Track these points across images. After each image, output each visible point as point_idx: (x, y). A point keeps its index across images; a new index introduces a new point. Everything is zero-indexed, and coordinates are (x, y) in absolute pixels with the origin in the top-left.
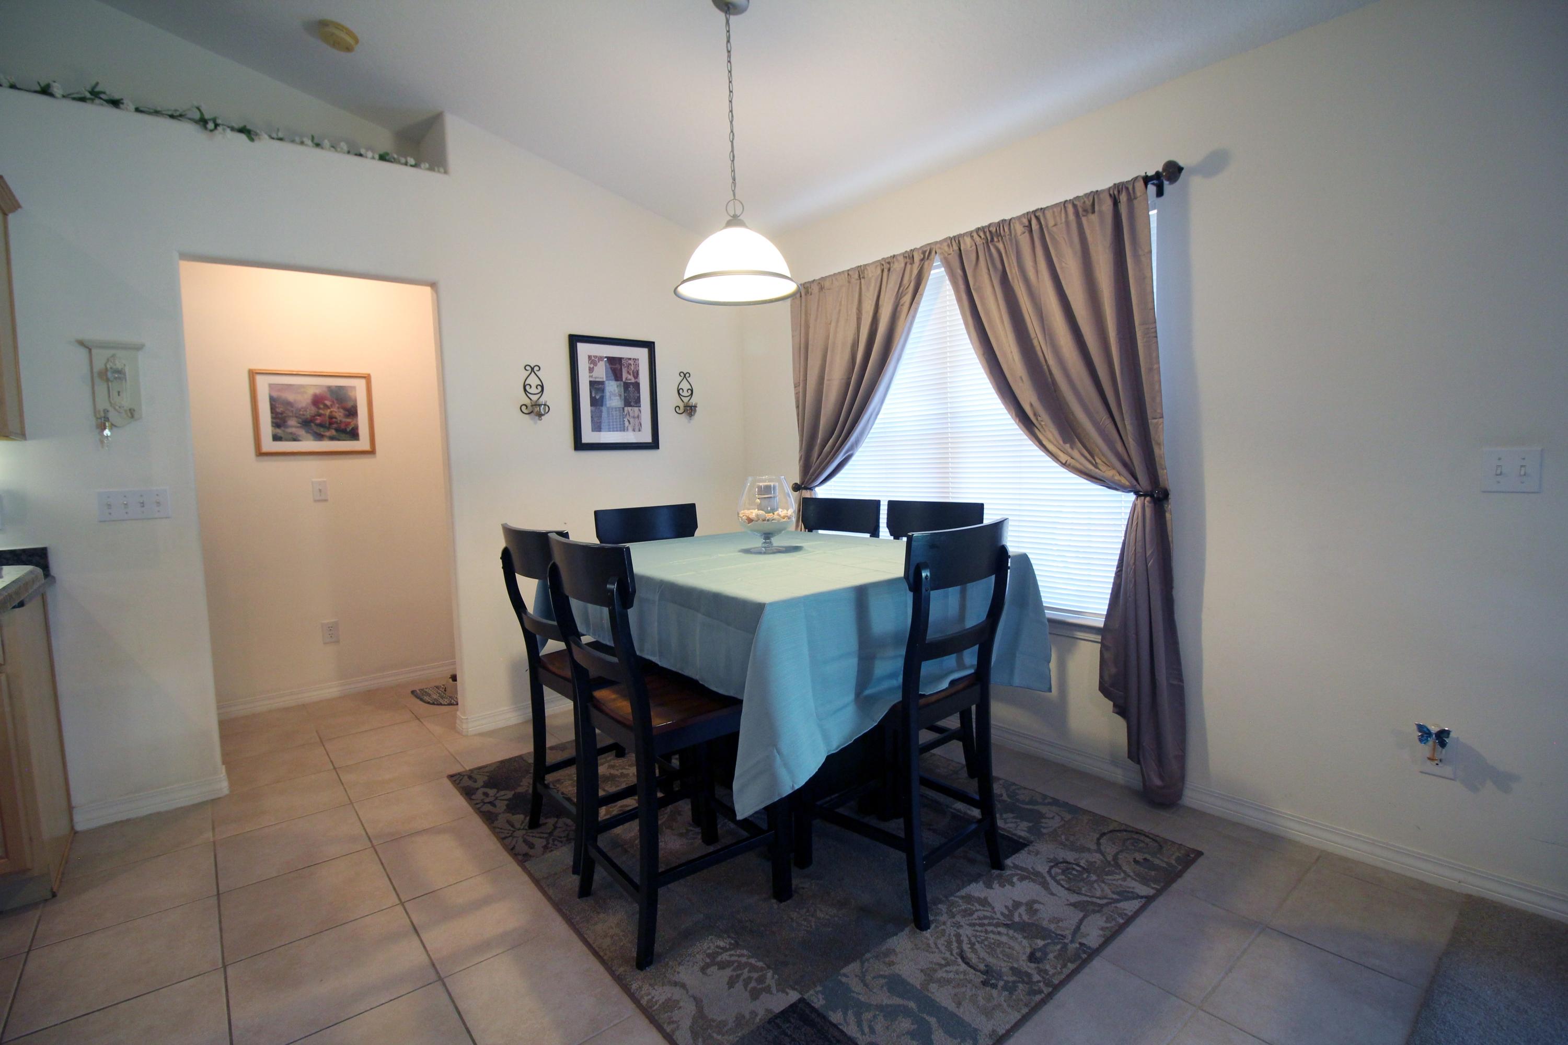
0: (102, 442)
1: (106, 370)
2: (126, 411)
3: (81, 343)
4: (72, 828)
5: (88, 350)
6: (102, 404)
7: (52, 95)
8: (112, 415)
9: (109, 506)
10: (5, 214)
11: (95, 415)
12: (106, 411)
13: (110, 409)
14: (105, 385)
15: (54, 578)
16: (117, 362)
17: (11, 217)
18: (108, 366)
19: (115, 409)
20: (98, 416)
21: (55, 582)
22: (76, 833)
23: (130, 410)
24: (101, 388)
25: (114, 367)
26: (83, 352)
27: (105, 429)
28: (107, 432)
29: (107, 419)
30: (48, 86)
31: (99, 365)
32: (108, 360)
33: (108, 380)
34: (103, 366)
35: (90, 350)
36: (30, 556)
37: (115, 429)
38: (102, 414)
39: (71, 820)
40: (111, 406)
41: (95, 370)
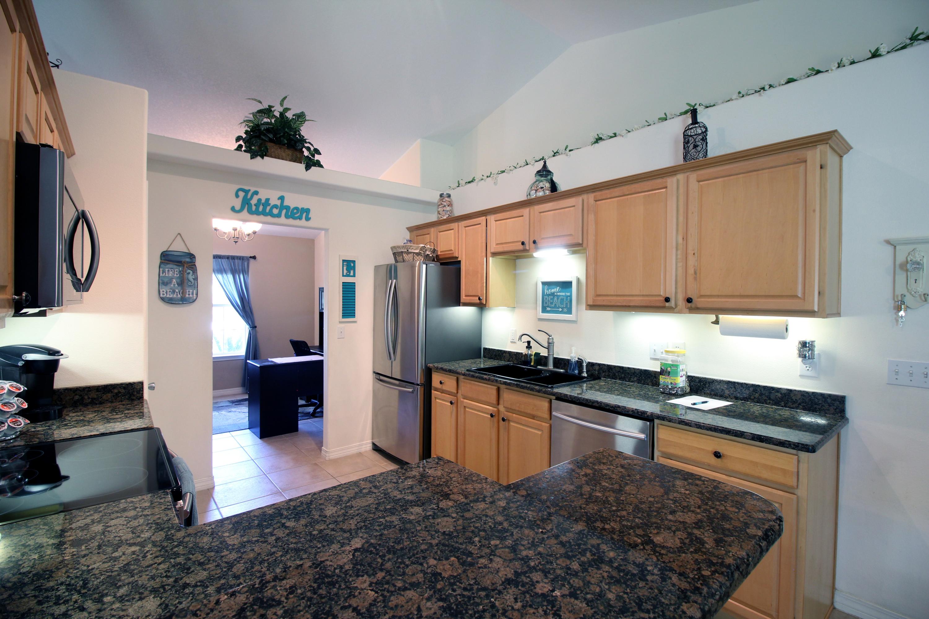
0: (897, 321)
1: (907, 262)
2: (920, 295)
3: (888, 242)
4: (832, 603)
5: (893, 247)
6: (901, 289)
7: (880, 55)
8: (908, 300)
9: (897, 373)
10: (841, 157)
11: (894, 299)
12: (903, 296)
13: (907, 294)
14: (904, 275)
15: (847, 419)
16: (917, 255)
17: (845, 157)
18: (909, 259)
19: (910, 293)
20: (896, 300)
21: (848, 422)
22: (834, 608)
23: (924, 294)
24: (901, 277)
25: (914, 260)
26: (890, 249)
27: (901, 310)
28: (902, 313)
29: (903, 302)
30: (877, 50)
31: (901, 258)
32: (909, 254)
33: (907, 271)
34: (904, 259)
35: (895, 247)
36: (833, 400)
37: (909, 310)
38: (900, 298)
39: (833, 597)
40: (908, 291)
41: (898, 263)
